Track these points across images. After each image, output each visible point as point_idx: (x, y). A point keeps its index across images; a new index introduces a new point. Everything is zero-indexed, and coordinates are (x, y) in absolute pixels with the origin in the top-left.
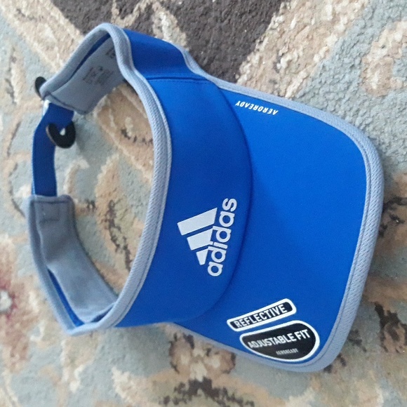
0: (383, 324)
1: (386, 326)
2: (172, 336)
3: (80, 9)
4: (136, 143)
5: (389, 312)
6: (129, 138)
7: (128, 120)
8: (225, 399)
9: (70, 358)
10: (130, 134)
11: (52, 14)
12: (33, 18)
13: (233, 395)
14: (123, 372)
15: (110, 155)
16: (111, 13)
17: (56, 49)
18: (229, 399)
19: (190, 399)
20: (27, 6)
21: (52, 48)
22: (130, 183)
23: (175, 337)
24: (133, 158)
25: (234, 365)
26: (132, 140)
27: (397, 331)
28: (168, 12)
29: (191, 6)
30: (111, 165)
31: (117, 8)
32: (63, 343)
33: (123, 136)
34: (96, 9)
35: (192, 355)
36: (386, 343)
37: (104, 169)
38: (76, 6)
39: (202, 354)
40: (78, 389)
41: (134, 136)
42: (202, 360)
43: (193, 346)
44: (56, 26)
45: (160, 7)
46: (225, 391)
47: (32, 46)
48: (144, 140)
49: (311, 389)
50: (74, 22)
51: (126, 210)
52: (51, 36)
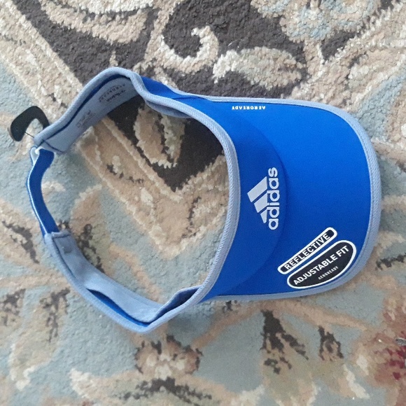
0: (322, 340)
1: (325, 342)
2: (140, 343)
3: (73, 49)
4: (123, 179)
5: (328, 333)
6: (115, 174)
7: (116, 158)
8: (186, 394)
9: (20, 359)
10: (116, 170)
11: (37, 42)
12: (12, 39)
13: (194, 391)
14: (83, 374)
15: (92, 184)
16: (109, 62)
17: (39, 76)
18: (189, 394)
19: (152, 394)
20: (5, 26)
21: (33, 75)
22: (111, 213)
23: (143, 345)
24: (117, 191)
25: (198, 367)
26: (118, 175)
27: (332, 346)
28: (170, 79)
29: (193, 81)
30: (91, 193)
31: (116, 59)
32: (13, 346)
33: (108, 171)
34: (93, 54)
35: (158, 359)
36: (323, 354)
37: (83, 196)
38: (68, 44)
39: (169, 359)
40: (26, 387)
41: (120, 173)
42: (168, 363)
43: (160, 352)
44: (41, 56)
45: (162, 72)
46: (187, 388)
47: (8, 65)
48: (131, 178)
49: (262, 385)
50: (64, 58)
51: (104, 235)
52: (33, 62)
